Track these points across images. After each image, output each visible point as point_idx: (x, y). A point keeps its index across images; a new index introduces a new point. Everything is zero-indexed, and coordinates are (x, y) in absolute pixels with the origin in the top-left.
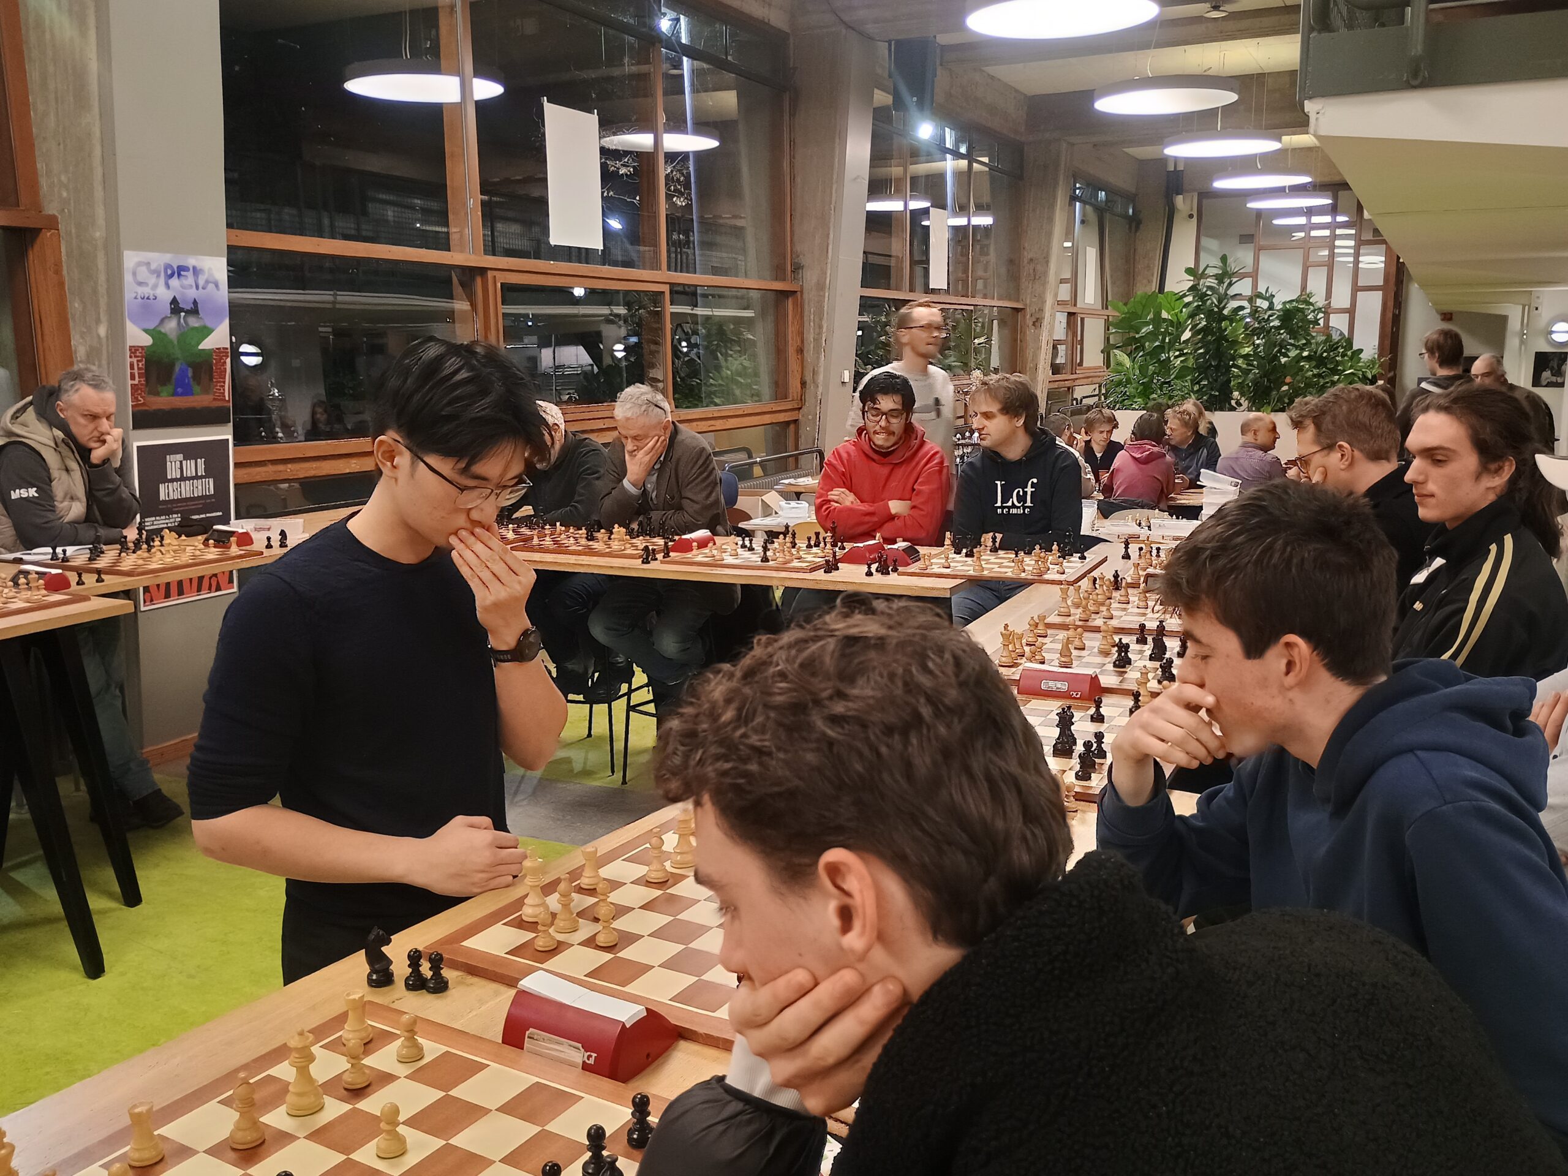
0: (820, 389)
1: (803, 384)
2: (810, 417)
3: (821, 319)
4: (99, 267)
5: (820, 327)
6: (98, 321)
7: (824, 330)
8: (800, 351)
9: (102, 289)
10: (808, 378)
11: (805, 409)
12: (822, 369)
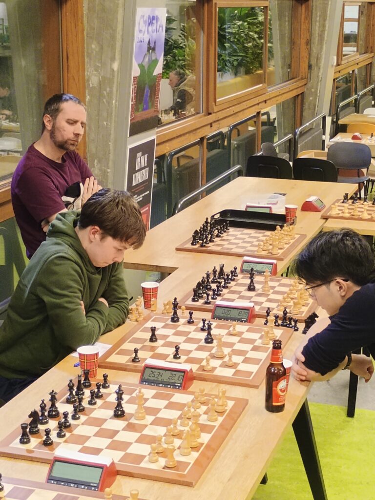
0: (322, 70)
1: (310, 67)
2: (313, 90)
3: (325, 20)
4: (119, 20)
5: (324, 26)
6: (113, 59)
7: (327, 28)
8: (308, 43)
9: (119, 36)
10: (313, 62)
11: (309, 85)
12: (323, 56)
